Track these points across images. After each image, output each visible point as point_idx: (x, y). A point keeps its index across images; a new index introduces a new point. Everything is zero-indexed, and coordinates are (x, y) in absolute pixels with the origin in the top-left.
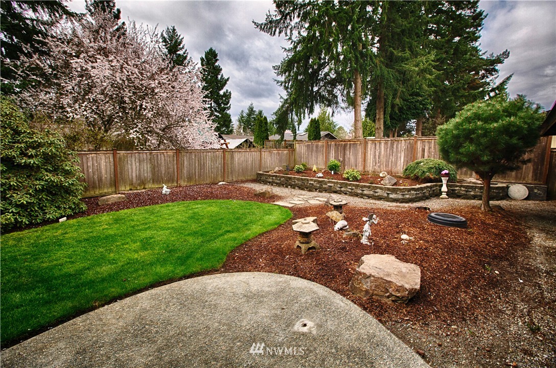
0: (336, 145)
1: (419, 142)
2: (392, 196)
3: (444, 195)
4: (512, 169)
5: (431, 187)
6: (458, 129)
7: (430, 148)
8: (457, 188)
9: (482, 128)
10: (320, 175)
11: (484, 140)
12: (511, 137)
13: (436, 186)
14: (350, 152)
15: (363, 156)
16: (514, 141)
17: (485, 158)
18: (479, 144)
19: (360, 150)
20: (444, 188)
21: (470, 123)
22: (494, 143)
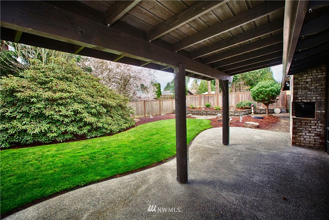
0: (204, 96)
1: (240, 94)
2: (236, 114)
3: (253, 114)
4: (274, 102)
5: (248, 111)
6: (258, 90)
7: (244, 96)
8: (257, 111)
9: (265, 90)
10: (204, 109)
11: (265, 94)
12: (273, 92)
13: (250, 110)
14: (211, 99)
15: (217, 101)
16: (274, 94)
17: (266, 99)
18: (264, 95)
19: (215, 98)
20: (252, 111)
21: (261, 88)
22: (268, 94)
